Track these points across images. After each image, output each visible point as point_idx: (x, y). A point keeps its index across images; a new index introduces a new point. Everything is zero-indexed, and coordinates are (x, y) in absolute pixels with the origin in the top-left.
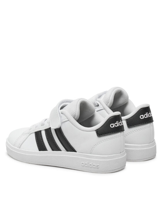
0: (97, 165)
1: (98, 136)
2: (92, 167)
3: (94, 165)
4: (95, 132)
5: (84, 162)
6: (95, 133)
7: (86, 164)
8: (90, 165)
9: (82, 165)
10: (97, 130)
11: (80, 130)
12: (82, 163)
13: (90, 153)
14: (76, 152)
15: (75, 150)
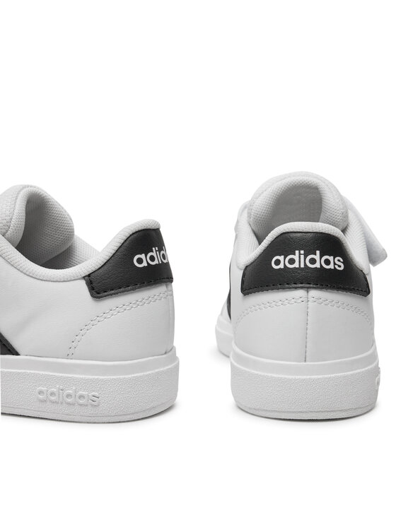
0: (93, 393)
1: (92, 295)
2: (74, 404)
3: (81, 397)
4: (83, 284)
5: (44, 389)
6: (83, 286)
7: (52, 394)
8: (69, 396)
9: (41, 397)
10: (89, 275)
11: (32, 279)
12: (40, 392)
13: (68, 356)
14: (17, 354)
15: (14, 349)
